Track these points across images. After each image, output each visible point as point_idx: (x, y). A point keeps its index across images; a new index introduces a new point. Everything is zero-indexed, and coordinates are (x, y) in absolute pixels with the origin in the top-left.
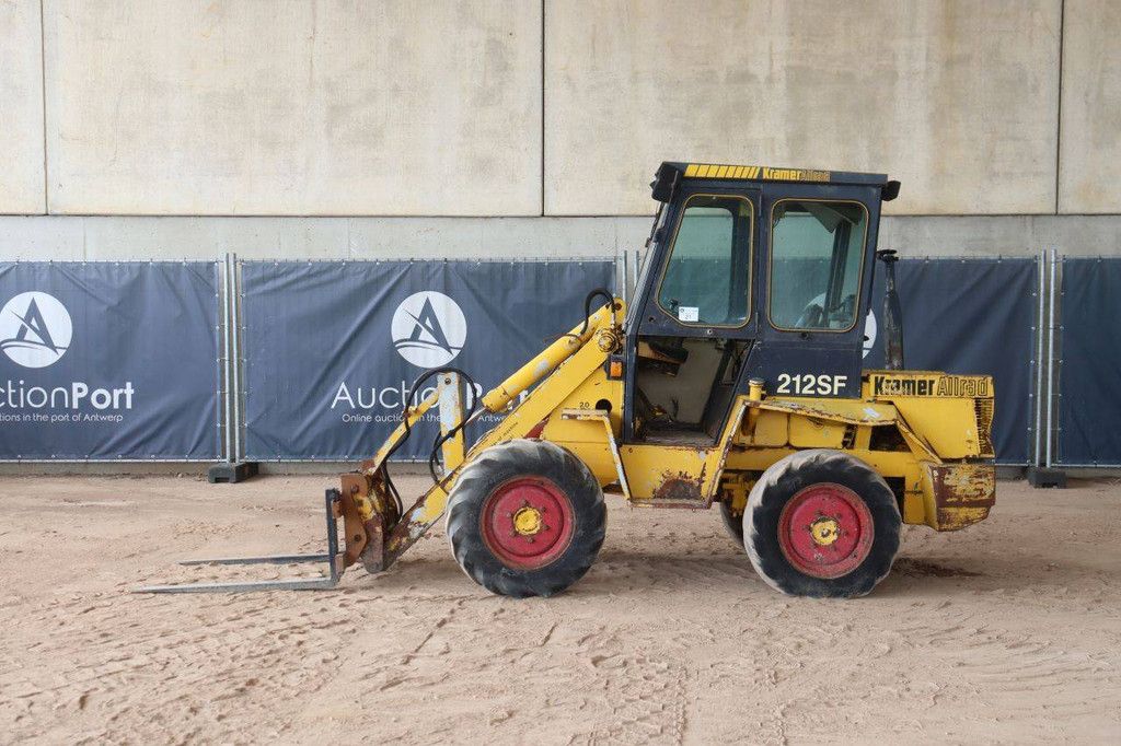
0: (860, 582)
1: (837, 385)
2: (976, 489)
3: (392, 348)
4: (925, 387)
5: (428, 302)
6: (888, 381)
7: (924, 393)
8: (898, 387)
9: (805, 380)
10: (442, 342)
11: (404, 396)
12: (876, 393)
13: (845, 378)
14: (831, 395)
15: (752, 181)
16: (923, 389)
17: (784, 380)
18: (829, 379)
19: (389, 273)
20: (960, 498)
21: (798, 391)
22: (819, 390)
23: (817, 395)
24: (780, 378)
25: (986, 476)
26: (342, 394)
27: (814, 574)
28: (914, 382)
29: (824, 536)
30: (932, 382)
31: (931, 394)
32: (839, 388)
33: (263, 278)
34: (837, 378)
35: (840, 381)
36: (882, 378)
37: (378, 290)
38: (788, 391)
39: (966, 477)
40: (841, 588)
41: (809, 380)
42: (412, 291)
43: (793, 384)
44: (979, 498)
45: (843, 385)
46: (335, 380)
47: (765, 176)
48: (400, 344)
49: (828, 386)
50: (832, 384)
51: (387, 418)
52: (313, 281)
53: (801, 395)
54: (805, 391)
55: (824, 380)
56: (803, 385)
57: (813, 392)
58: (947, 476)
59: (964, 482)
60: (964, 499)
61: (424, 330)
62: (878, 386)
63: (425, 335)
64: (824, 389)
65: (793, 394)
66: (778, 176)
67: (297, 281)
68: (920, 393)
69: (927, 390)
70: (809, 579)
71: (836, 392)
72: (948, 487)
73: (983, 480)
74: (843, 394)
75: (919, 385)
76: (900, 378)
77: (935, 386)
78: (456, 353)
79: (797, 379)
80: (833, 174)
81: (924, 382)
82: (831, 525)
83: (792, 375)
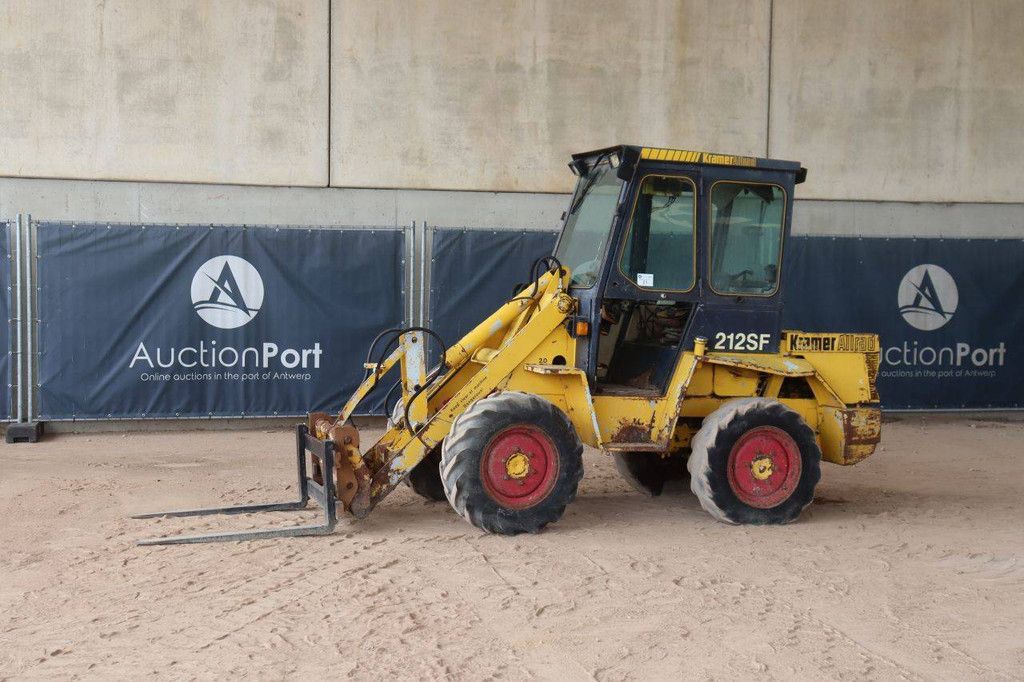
0: (790, 510)
1: (762, 342)
2: (870, 429)
3: (192, 309)
4: (828, 344)
5: (227, 265)
6: (801, 339)
7: (828, 349)
8: (808, 345)
9: (737, 338)
10: (240, 304)
11: (202, 354)
12: (792, 349)
13: (768, 336)
14: (757, 351)
15: (694, 164)
16: (827, 345)
17: (721, 337)
18: (756, 337)
19: (189, 239)
20: (860, 436)
21: (731, 348)
22: (748, 346)
23: (746, 351)
24: (717, 337)
25: (876, 418)
26: (141, 353)
27: (755, 504)
28: (820, 339)
29: (761, 472)
30: (834, 339)
31: (833, 349)
32: (764, 344)
33: (58, 241)
34: (762, 336)
35: (765, 339)
36: (796, 336)
37: (177, 254)
38: (723, 348)
39: (864, 419)
40: (777, 516)
41: (741, 338)
42: (211, 255)
43: (728, 341)
44: (871, 437)
45: (767, 342)
46: (134, 341)
47: (705, 160)
48: (200, 306)
49: (750, 341)
50: (758, 341)
51: (186, 377)
52: (112, 244)
53: (734, 351)
54: (737, 347)
55: (752, 338)
56: (736, 342)
57: (743, 348)
58: (852, 419)
59: (863, 423)
60: (862, 438)
61: (223, 293)
62: (793, 343)
63: (223, 297)
64: (752, 345)
65: (727, 350)
66: (716, 160)
67: (95, 243)
68: (825, 349)
69: (830, 346)
70: (752, 509)
71: (761, 349)
72: (853, 427)
73: (874, 421)
74: (767, 349)
75: (824, 342)
76: (810, 336)
77: (836, 343)
78: (253, 314)
79: (731, 337)
80: (758, 160)
81: (828, 339)
82: (766, 463)
83: (727, 334)
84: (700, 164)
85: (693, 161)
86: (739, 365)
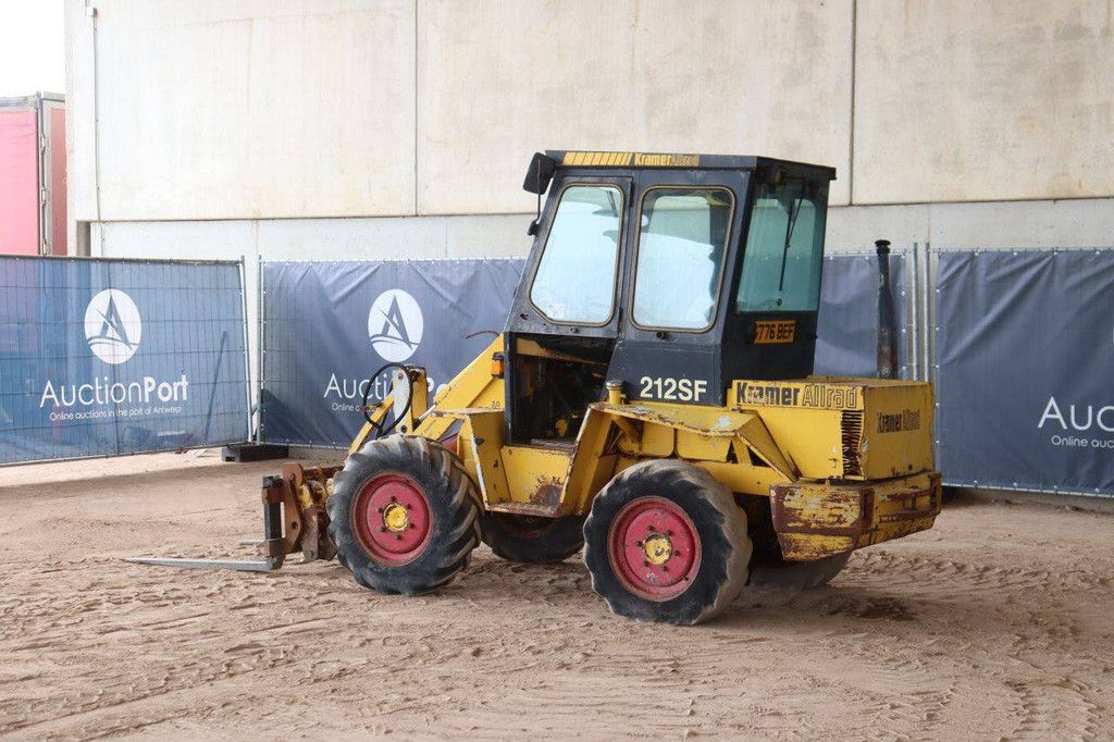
0: (685, 609)
1: (698, 390)
2: (831, 515)
4: (789, 396)
6: (751, 388)
7: (789, 403)
8: (761, 395)
9: (666, 384)
12: (739, 401)
13: (705, 383)
14: (692, 402)
15: (625, 168)
16: (787, 399)
17: (646, 383)
18: (690, 384)
20: (807, 523)
21: (660, 396)
22: (680, 395)
23: (678, 401)
24: (642, 382)
25: (847, 500)
27: (641, 594)
28: (778, 389)
29: (658, 554)
30: (797, 391)
31: (795, 403)
32: (700, 394)
34: (697, 383)
35: (700, 386)
36: (745, 385)
38: (651, 396)
39: (817, 500)
40: (666, 612)
41: (670, 385)
43: (655, 387)
44: (837, 525)
45: (704, 390)
47: (637, 162)
49: (689, 392)
50: (692, 389)
53: (663, 400)
54: (667, 396)
55: (685, 385)
56: (665, 389)
57: (674, 397)
58: (787, 497)
59: (813, 506)
60: (814, 525)
62: (741, 393)
64: (685, 394)
65: (655, 399)
66: (649, 162)
68: (784, 403)
69: (792, 399)
70: (637, 599)
71: (697, 399)
72: (790, 509)
73: (842, 505)
74: (704, 400)
75: (783, 393)
76: (764, 384)
77: (800, 395)
79: (659, 382)
80: (702, 157)
81: (789, 390)
82: (663, 544)
83: (654, 379)
84: (632, 167)
85: (622, 164)
86: (642, 418)
